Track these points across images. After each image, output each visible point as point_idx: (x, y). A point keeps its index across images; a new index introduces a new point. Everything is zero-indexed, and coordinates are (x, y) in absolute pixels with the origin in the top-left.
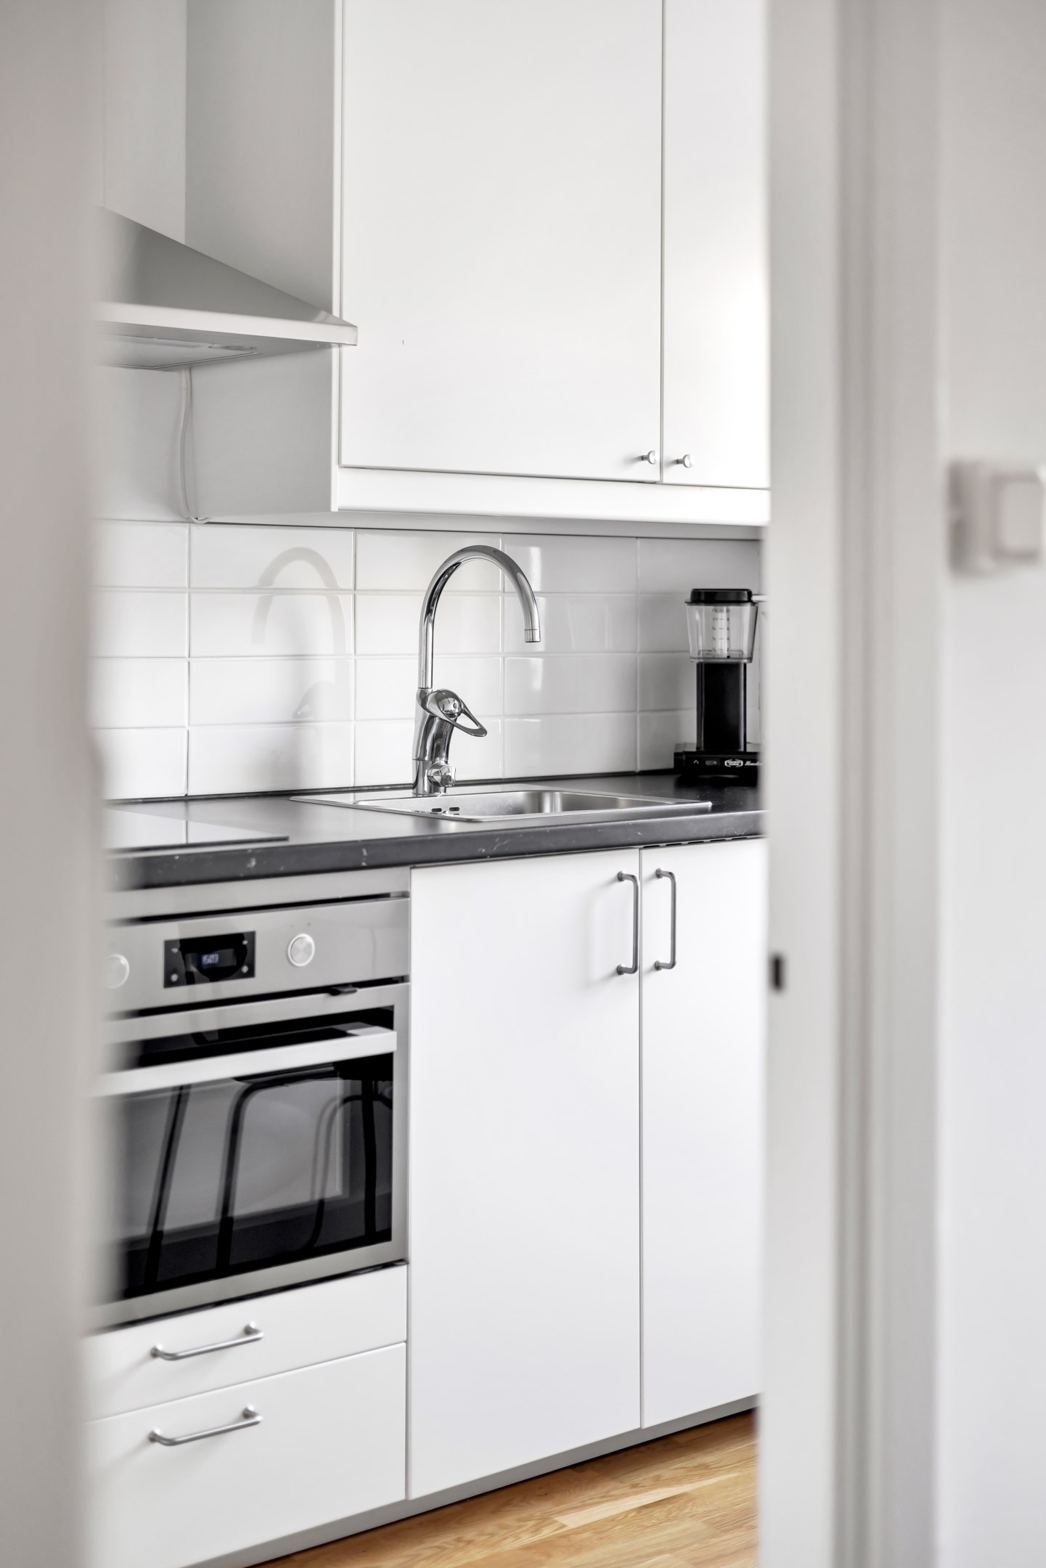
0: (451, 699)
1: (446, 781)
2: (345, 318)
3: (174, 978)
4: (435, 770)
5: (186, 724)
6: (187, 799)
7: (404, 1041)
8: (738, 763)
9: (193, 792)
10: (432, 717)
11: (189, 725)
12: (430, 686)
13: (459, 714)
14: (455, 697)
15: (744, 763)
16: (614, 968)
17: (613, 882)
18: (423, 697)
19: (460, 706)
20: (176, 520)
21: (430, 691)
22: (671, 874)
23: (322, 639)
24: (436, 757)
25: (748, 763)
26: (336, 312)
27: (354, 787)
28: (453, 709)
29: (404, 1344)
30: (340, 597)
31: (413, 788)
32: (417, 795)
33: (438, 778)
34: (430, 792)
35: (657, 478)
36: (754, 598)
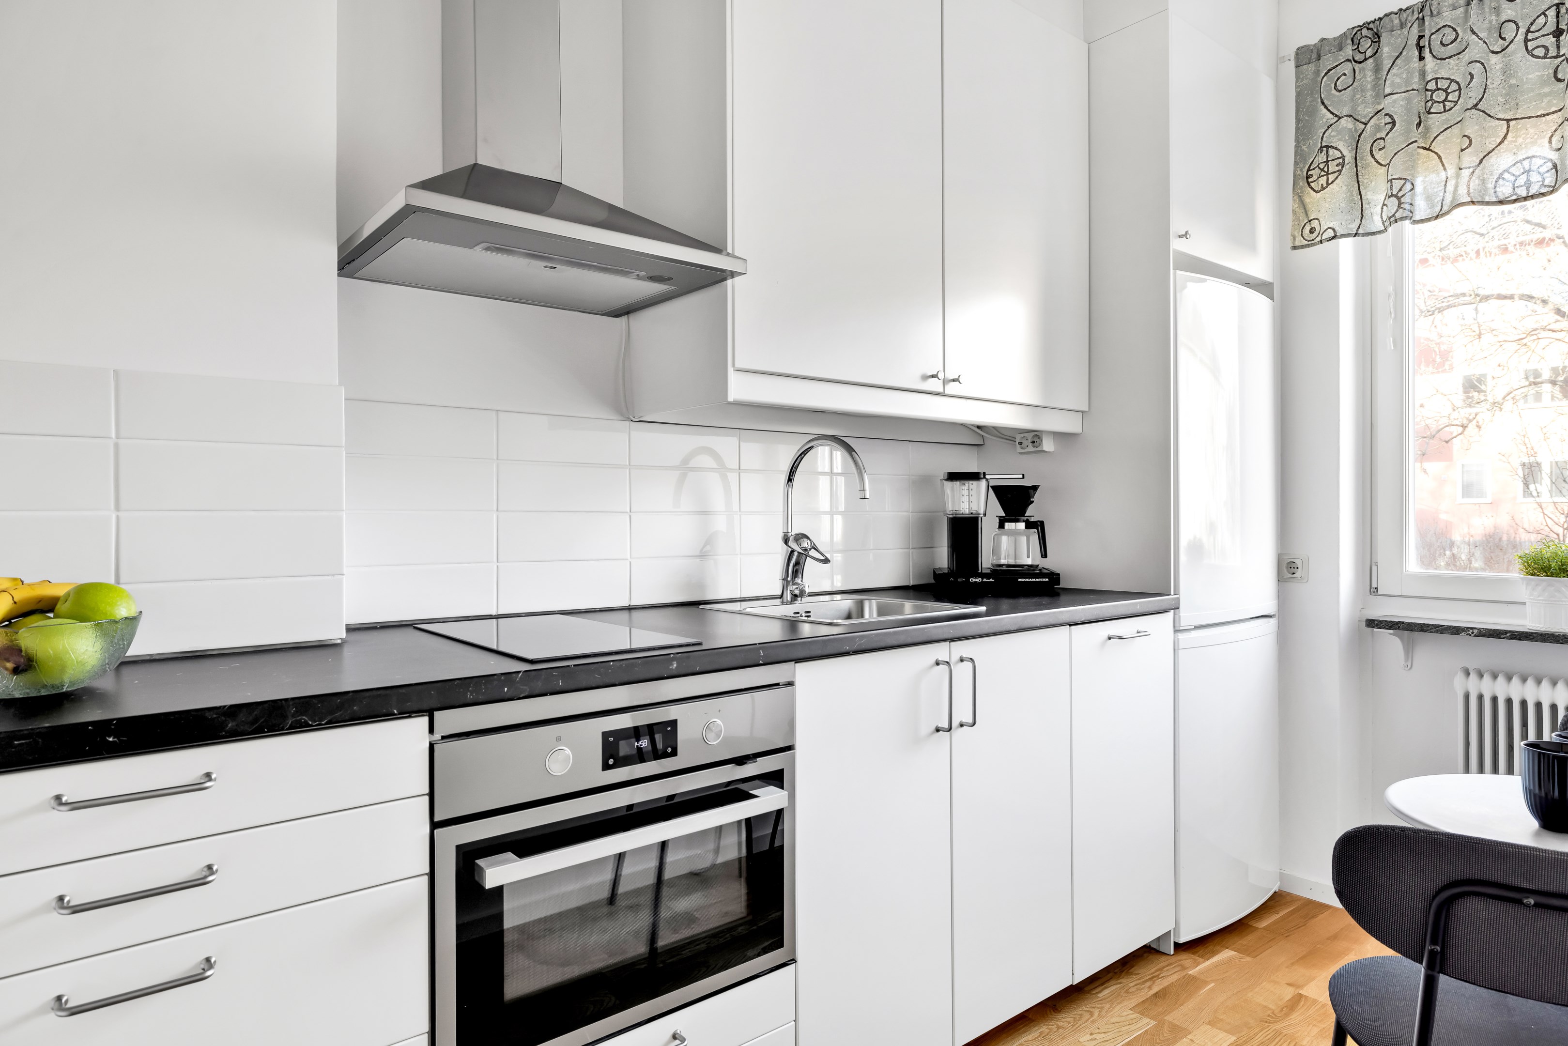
0: (805, 539)
1: (802, 593)
2: (736, 254)
3: (611, 762)
4: (795, 587)
5: (628, 557)
6: (630, 609)
7: (792, 797)
8: (978, 580)
9: (634, 603)
10: (793, 551)
11: (631, 558)
12: (790, 531)
13: (810, 550)
14: (808, 538)
15: (982, 580)
16: (934, 728)
17: (933, 666)
18: (786, 538)
19: (811, 544)
20: (620, 419)
21: (790, 534)
22: (971, 659)
23: (718, 502)
24: (795, 578)
25: (985, 580)
26: (730, 250)
27: (740, 598)
28: (806, 546)
29: (794, 1022)
30: (729, 474)
31: (780, 598)
32: (783, 603)
33: (797, 592)
34: (792, 601)
35: (941, 390)
36: (987, 477)
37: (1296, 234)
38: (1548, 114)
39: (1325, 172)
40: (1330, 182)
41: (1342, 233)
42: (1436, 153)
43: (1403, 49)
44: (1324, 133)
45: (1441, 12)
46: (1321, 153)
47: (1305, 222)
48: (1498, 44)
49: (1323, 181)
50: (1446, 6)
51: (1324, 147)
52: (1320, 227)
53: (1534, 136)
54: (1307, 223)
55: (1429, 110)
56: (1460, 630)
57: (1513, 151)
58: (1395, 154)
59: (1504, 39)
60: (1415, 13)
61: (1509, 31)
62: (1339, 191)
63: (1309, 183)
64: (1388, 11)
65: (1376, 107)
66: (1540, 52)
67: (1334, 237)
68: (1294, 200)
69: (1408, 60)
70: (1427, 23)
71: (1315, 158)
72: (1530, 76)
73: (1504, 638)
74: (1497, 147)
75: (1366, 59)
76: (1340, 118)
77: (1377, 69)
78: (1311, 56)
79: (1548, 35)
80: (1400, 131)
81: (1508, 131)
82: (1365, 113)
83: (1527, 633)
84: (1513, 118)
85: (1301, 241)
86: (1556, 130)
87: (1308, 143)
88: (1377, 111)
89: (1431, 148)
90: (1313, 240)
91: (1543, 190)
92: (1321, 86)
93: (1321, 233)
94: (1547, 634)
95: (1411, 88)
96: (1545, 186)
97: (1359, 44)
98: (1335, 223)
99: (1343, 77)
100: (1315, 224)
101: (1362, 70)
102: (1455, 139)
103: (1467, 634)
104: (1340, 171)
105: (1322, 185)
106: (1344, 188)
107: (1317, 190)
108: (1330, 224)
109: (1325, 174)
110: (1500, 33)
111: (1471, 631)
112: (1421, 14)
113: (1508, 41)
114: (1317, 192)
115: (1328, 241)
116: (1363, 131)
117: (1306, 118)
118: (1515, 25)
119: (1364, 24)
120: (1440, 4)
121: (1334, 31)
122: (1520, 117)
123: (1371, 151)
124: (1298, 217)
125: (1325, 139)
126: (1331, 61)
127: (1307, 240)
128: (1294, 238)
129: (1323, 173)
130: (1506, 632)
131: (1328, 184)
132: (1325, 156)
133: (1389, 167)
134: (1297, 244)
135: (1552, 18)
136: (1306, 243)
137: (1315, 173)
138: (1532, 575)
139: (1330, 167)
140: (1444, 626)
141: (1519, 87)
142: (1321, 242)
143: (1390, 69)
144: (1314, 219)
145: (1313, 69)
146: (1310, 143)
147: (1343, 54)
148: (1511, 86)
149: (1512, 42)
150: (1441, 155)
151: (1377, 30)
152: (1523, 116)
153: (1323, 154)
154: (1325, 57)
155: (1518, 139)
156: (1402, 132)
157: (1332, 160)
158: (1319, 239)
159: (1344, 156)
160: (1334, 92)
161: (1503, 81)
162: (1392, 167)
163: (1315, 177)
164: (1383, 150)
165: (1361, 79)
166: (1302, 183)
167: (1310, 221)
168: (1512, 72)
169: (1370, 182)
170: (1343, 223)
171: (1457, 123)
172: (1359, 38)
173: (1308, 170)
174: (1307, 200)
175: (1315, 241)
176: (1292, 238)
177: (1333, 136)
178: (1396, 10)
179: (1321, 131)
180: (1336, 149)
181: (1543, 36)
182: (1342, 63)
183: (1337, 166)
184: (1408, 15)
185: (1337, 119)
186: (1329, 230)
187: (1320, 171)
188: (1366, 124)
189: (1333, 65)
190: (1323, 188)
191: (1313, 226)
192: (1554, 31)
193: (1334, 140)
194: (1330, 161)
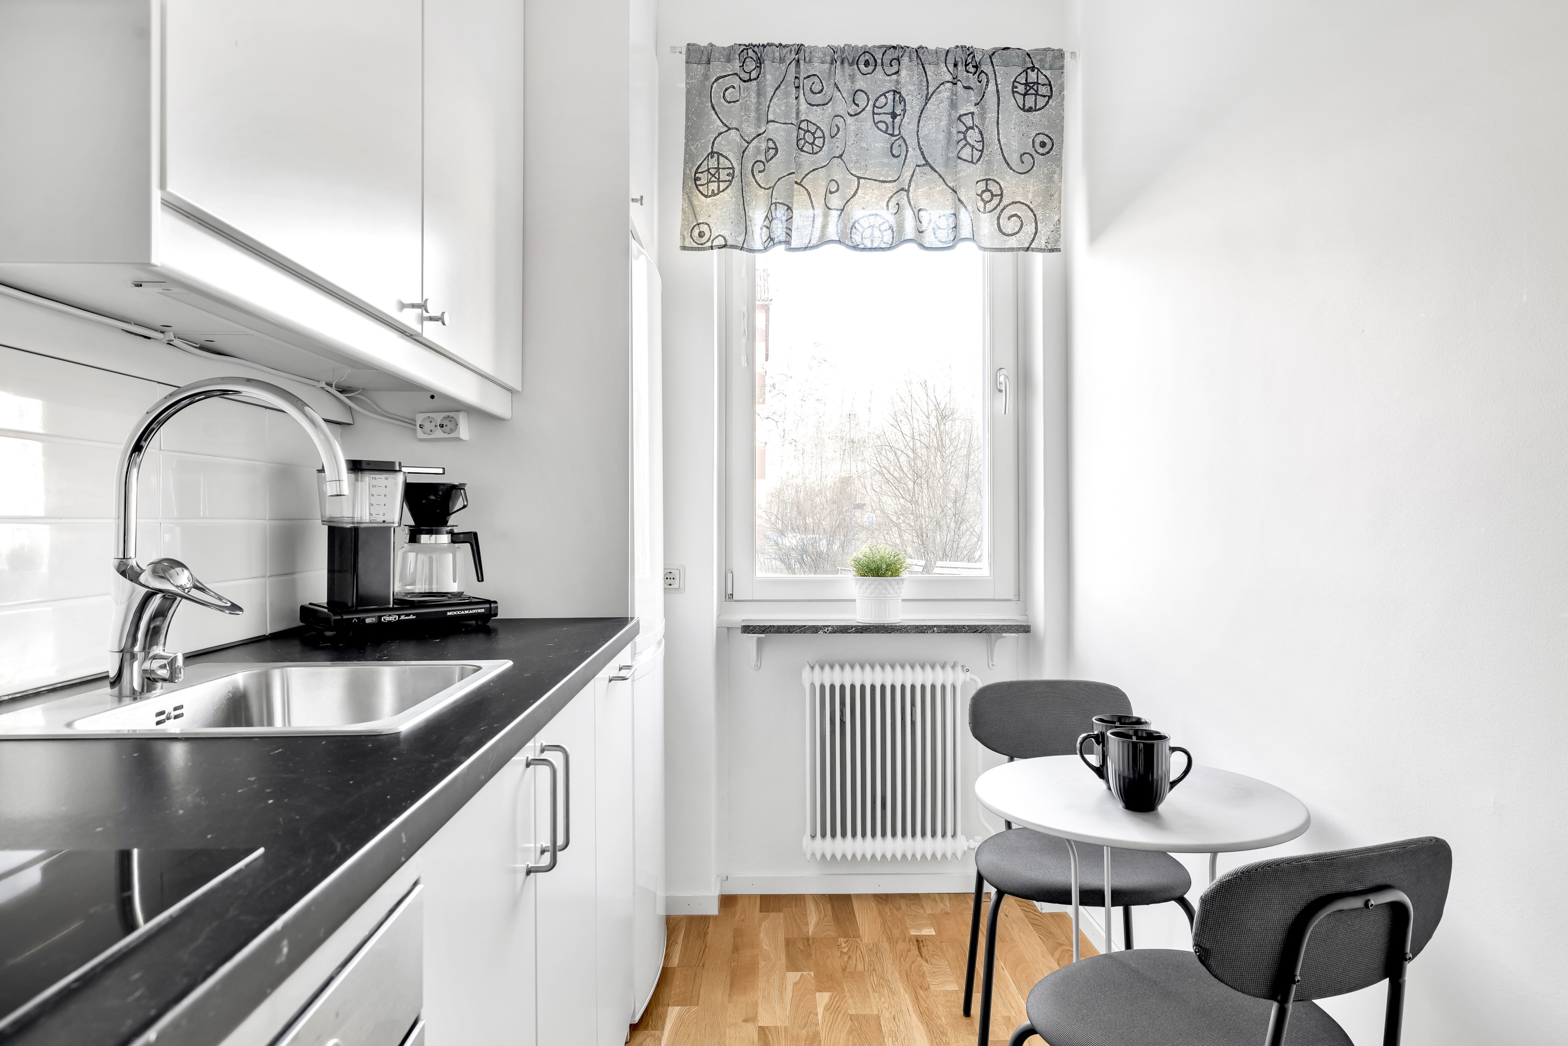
0: (179, 569)
10: (147, 594)
12: (133, 556)
14: (182, 567)
15: (399, 617)
19: (190, 575)
24: (151, 646)
25: (403, 617)
35: (418, 329)
36: (404, 469)
37: (685, 233)
38: (886, 182)
39: (716, 178)
40: (721, 190)
41: (732, 243)
42: (806, 190)
43: (781, 83)
44: (715, 139)
45: (812, 61)
46: (712, 158)
47: (694, 224)
48: (852, 108)
49: (713, 186)
50: (817, 57)
51: (716, 153)
52: (711, 232)
53: (877, 197)
54: (696, 225)
55: (802, 148)
56: (819, 629)
57: (862, 205)
58: (779, 179)
59: (857, 105)
60: (792, 53)
61: (861, 99)
62: (730, 201)
63: (697, 186)
64: (771, 41)
65: (758, 129)
66: (882, 126)
67: (725, 246)
68: (684, 199)
69: (787, 94)
70: (802, 66)
71: (703, 162)
72: (877, 145)
73: (850, 633)
74: (851, 198)
75: (750, 80)
76: (730, 129)
77: (760, 93)
78: (701, 57)
79: (888, 114)
80: (781, 159)
81: (858, 187)
82: (748, 132)
83: (866, 626)
84: (862, 176)
85: (691, 243)
86: (891, 197)
87: (696, 145)
88: (758, 134)
89: (802, 183)
90: (702, 244)
91: (883, 246)
92: (711, 90)
93: (712, 238)
94: (880, 626)
95: (790, 122)
96: (884, 243)
97: (744, 62)
98: (726, 232)
99: (731, 89)
100: (704, 228)
101: (748, 89)
102: (820, 182)
103: (824, 632)
104: (731, 181)
105: (713, 190)
106: (734, 199)
107: (706, 194)
108: (721, 232)
109: (717, 180)
110: (854, 99)
111: (827, 629)
112: (797, 56)
113: (861, 107)
114: (706, 196)
115: (719, 248)
116: (746, 148)
117: (695, 119)
118: (866, 96)
119: (749, 45)
120: (812, 54)
121: (724, 41)
122: (869, 178)
123: (752, 170)
124: (688, 217)
125: (715, 145)
126: (720, 69)
127: (697, 243)
128: (684, 238)
129: (713, 179)
130: (852, 627)
131: (719, 192)
132: (716, 163)
133: (773, 190)
134: (687, 244)
135: (890, 101)
136: (696, 245)
137: (704, 179)
138: (865, 576)
139: (721, 175)
140: (806, 626)
141: (868, 151)
142: (712, 248)
143: (772, 97)
144: (703, 223)
145: (703, 71)
146: (697, 145)
147: (730, 66)
148: (862, 148)
149: (864, 110)
150: (811, 193)
151: (761, 55)
152: (870, 177)
153: (714, 159)
154: (715, 63)
155: (866, 196)
156: (783, 160)
157: (723, 169)
158: (709, 244)
159: (734, 168)
160: (723, 100)
161: (855, 142)
162: (776, 191)
163: (704, 181)
164: (763, 174)
165: (745, 98)
166: (691, 183)
167: (698, 224)
168: (863, 136)
169: (751, 201)
170: (733, 234)
171: (822, 167)
172: (745, 57)
173: (696, 173)
174: (696, 202)
175: (704, 246)
176: (682, 237)
177: (723, 145)
178: (777, 43)
179: (712, 135)
180: (726, 158)
181: (884, 113)
182: (729, 75)
183: (727, 175)
184: (787, 53)
185: (726, 129)
186: (720, 237)
187: (710, 176)
188: (749, 143)
189: (721, 74)
190: (714, 194)
191: (702, 230)
192: (891, 113)
193: (724, 149)
194: (721, 168)
